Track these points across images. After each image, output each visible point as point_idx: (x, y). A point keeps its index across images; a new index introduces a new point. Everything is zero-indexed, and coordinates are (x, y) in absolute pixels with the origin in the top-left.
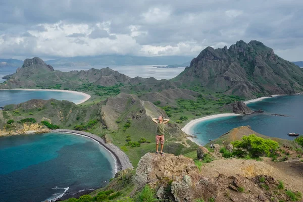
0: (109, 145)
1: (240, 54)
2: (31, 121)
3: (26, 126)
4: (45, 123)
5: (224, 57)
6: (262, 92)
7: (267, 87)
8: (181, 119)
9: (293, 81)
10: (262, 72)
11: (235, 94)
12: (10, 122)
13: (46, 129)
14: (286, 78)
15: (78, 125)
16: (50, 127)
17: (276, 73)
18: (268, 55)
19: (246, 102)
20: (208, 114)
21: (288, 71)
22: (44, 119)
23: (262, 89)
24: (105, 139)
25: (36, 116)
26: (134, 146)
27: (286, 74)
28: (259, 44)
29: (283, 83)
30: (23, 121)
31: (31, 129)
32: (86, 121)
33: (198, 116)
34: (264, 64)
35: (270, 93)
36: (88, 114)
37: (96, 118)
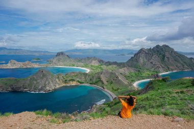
0: (106, 90)
1: (158, 51)
2: (73, 80)
3: (71, 82)
4: (78, 81)
5: (150, 53)
6: (168, 69)
7: (171, 67)
8: (132, 81)
9: (184, 64)
10: (168, 60)
11: (156, 70)
12: (66, 80)
13: (79, 84)
14: (180, 63)
15: (91, 82)
16: (80, 83)
17: (175, 60)
18: (172, 52)
19: (160, 74)
20: (143, 79)
21: (181, 59)
22: (78, 80)
23: (168, 68)
24: (104, 88)
25: (74, 78)
26: (116, 90)
27: (181, 61)
28: (167, 46)
29: (179, 65)
30: (70, 80)
31: (74, 84)
32: (94, 81)
33: (139, 80)
34: (169, 56)
35: (172, 70)
36: (95, 78)
37: (98, 80)
